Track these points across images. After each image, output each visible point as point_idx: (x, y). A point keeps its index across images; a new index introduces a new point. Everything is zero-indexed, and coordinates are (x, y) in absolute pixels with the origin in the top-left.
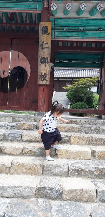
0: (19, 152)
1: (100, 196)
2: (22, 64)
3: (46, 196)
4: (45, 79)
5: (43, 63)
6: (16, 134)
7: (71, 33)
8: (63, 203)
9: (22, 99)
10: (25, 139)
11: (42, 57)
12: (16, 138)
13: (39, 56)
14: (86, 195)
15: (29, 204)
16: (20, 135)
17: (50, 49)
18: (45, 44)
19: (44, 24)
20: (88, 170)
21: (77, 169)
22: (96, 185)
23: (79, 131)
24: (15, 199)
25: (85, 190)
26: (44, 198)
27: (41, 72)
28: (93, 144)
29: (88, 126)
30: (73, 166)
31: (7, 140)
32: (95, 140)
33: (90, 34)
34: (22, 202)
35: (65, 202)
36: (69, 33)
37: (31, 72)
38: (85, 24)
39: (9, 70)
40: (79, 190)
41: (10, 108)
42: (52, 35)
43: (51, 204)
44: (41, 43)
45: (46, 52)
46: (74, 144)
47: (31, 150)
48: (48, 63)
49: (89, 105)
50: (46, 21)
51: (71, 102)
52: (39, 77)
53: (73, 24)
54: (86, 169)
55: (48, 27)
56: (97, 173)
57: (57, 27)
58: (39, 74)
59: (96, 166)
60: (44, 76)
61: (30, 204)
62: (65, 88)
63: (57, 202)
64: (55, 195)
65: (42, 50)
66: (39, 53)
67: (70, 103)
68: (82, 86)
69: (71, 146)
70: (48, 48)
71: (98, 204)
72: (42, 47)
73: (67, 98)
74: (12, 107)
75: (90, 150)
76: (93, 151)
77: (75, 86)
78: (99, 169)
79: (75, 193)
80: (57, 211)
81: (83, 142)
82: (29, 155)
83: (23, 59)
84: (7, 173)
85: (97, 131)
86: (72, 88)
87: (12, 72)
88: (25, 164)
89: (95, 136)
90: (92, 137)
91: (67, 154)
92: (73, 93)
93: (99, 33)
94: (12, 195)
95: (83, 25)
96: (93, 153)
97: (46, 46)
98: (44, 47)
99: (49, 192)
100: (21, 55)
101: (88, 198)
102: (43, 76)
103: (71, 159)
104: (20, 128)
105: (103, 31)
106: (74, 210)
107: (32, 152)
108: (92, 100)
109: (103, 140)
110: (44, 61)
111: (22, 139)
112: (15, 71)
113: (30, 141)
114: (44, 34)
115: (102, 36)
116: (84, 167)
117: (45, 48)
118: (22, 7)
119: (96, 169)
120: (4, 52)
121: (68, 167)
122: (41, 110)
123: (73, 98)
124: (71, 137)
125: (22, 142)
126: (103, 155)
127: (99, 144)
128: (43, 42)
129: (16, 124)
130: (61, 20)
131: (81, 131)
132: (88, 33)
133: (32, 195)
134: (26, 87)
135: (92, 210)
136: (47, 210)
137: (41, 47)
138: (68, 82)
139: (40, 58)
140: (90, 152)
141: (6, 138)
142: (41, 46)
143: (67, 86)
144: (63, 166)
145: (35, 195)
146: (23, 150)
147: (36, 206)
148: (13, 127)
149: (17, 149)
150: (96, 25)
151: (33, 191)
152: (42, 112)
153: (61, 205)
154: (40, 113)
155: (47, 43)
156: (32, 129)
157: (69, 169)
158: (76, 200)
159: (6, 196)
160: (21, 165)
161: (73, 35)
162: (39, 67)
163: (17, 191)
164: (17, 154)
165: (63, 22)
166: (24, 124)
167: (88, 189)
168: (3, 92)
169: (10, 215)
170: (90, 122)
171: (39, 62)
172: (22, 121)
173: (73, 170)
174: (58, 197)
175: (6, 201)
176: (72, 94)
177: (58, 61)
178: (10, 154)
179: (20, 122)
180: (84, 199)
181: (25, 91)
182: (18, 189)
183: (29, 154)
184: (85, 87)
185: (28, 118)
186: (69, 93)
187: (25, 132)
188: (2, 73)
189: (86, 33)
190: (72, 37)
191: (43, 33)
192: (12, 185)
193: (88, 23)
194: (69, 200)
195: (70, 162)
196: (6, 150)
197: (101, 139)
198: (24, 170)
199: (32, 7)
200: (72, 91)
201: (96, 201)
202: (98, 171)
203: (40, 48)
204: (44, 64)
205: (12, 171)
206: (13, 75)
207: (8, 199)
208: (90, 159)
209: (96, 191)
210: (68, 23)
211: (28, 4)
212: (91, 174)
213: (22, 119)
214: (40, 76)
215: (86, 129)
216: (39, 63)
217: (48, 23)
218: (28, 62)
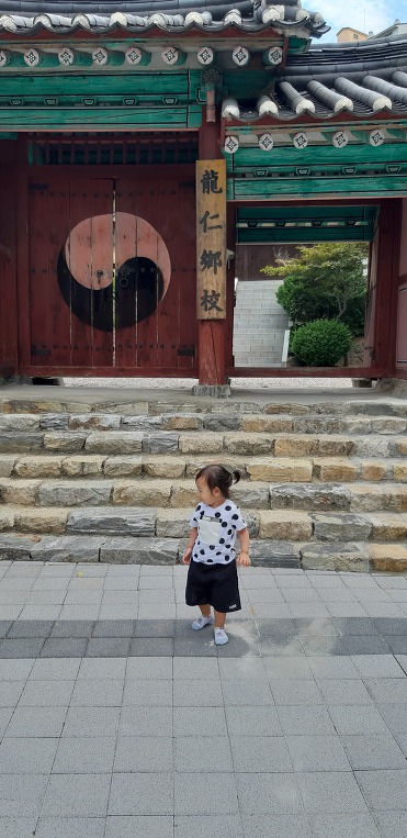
0: (180, 472)
1: (317, 532)
2: (147, 251)
4: (214, 305)
5: (207, 264)
6: (165, 439)
7: (274, 185)
9: (151, 347)
10: (185, 450)
11: (205, 251)
12: (168, 447)
13: (198, 250)
14: (296, 530)
16: (175, 441)
17: (224, 229)
18: (212, 218)
19: (208, 167)
20: (302, 497)
21: (284, 496)
22: (314, 518)
23: (293, 428)
25: (294, 524)
27: (205, 288)
28: (320, 454)
29: (314, 416)
30: (277, 492)
31: (150, 453)
32: (323, 447)
33: (323, 184)
35: (263, 541)
36: (271, 184)
37: (173, 270)
38: (311, 159)
39: (114, 268)
40: (284, 523)
42: (227, 192)
44: (202, 217)
45: (215, 237)
46: (282, 454)
48: (220, 265)
50: (212, 159)
51: (293, 320)
52: (199, 301)
53: (280, 158)
54: (300, 496)
55: (217, 173)
56: (319, 502)
57: (239, 170)
58: (200, 294)
59: (319, 491)
60: (212, 299)
62: (269, 269)
65: (205, 232)
66: (198, 241)
67: (291, 324)
68: (328, 264)
69: (276, 459)
70: (219, 227)
71: (314, 543)
72: (205, 225)
73: (280, 306)
74: (128, 367)
75: (312, 465)
76: (317, 466)
78: (322, 495)
79: (279, 528)
81: (299, 451)
83: (148, 236)
84: (164, 507)
85: (333, 428)
86: (297, 272)
87: (122, 273)
89: (325, 438)
90: (319, 441)
91: (268, 473)
92: (301, 286)
93: (348, 180)
96: (316, 470)
97: (214, 222)
98: (209, 225)
100: (144, 225)
101: (300, 535)
102: (209, 299)
103: (275, 481)
104: (171, 427)
105: (356, 174)
106: (276, 547)
109: (340, 446)
110: (210, 259)
111: (180, 448)
112: (130, 270)
113: (196, 453)
114: (208, 193)
115: (355, 187)
116: (296, 493)
117: (212, 228)
118: (151, 121)
119: (317, 496)
120: (96, 219)
121: (268, 494)
122: (208, 381)
123: (302, 307)
124: (276, 442)
125: (182, 455)
126: (334, 474)
127: (331, 455)
128: (207, 213)
129: (162, 419)
130: (249, 151)
131: (298, 429)
132: (318, 182)
134: (162, 313)
135: (303, 548)
137: (203, 225)
138: (283, 251)
139: (201, 254)
140: (311, 468)
141: (148, 448)
142: (201, 223)
143: (276, 265)
144: (259, 493)
146: (186, 469)
148: (156, 426)
150: (339, 158)
152: (210, 384)
154: (207, 388)
155: (217, 216)
157: (270, 496)
158: (281, 539)
161: (280, 189)
162: (198, 276)
164: (177, 476)
165: (256, 156)
166: (176, 418)
167: (298, 521)
168: (101, 329)
171: (198, 265)
172: (169, 411)
173: (277, 498)
176: (298, 290)
177: (245, 225)
179: (169, 415)
180: (293, 537)
181: (158, 323)
184: (338, 267)
187: (184, 437)
188: (95, 278)
189: (314, 181)
191: (206, 190)
193: (318, 156)
194: (269, 538)
195: (272, 486)
196: (156, 470)
199: (176, 119)
200: (296, 282)
201: (311, 538)
202: (321, 498)
203: (199, 227)
204: (212, 268)
205: (173, 502)
206: (124, 282)
207: (176, 539)
208: (309, 481)
209: (312, 525)
210: (268, 157)
211: (163, 112)
212: (308, 503)
213: (170, 407)
214: (202, 298)
215: (309, 424)
216: (200, 266)
217: (217, 161)
218: (162, 244)
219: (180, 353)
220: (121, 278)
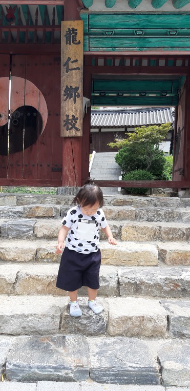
0: (30, 256)
1: (173, 326)
2: (32, 102)
3: (79, 330)
4: (73, 126)
5: (69, 96)
6: (23, 225)
7: (119, 41)
8: (109, 340)
9: (34, 166)
10: (40, 235)
11: (67, 86)
12: (24, 232)
13: (62, 85)
14: (150, 326)
15: (49, 344)
16: (31, 226)
17: (82, 71)
18: (72, 62)
19: (70, 25)
20: (152, 283)
21: (133, 282)
22: (167, 309)
23: (136, 217)
24: (24, 337)
25: (147, 318)
26: (75, 333)
27: (67, 113)
28: (161, 239)
29: (153, 208)
30: (126, 277)
31: (7, 238)
32: (165, 233)
33: (154, 41)
34: (36, 341)
35: (113, 339)
36: (116, 41)
37: (49, 115)
38: (145, 24)
39: (9, 113)
40: (136, 317)
41: (13, 181)
42: (84, 45)
43: (89, 342)
44: (65, 61)
45: (75, 76)
46: (128, 239)
47: (51, 251)
48: (78, 96)
49: (157, 175)
50: (73, 20)
52: (63, 123)
53: (123, 23)
54: (149, 282)
55: (76, 30)
56: (169, 289)
57: (93, 31)
58: (63, 118)
59: (168, 276)
60: (72, 122)
61: (51, 344)
63: (99, 340)
64: (95, 327)
65: (67, 72)
66: (62, 79)
67: (122, 173)
68: (143, 140)
69: (123, 243)
70: (78, 68)
71: (170, 340)
72: (68, 67)
73: (117, 164)
74: (17, 179)
75: (157, 249)
76: (162, 250)
77: (130, 141)
78: (172, 281)
79: (130, 323)
80: (98, 354)
81: (143, 236)
82: (48, 262)
83: (33, 92)
84: (8, 294)
85: (170, 217)
86: (126, 145)
87: (14, 116)
88: (42, 277)
89: (165, 225)
90: (160, 227)
91: (116, 257)
92: (127, 153)
93: (171, 39)
94: (20, 330)
95: (142, 26)
96: (162, 254)
97: (74, 65)
98: (70, 67)
99: (85, 322)
100: (30, 85)
101: (154, 331)
102: (70, 121)
103: (123, 266)
104: (32, 215)
105: (177, 35)
106: (128, 352)
107: (54, 256)
108: (162, 166)
109: (180, 231)
110: (71, 92)
111: (35, 233)
112: (20, 114)
113: (49, 238)
114: (70, 44)
115: (177, 44)
116: (145, 279)
117: (72, 69)
119: (167, 282)
121: (117, 279)
122: (68, 184)
123: (128, 164)
124: (123, 228)
125: (36, 239)
127: (172, 240)
128: (69, 59)
129: (24, 208)
130: (102, 17)
131: (141, 218)
132: (150, 40)
133: (54, 329)
134: (41, 143)
135: (159, 351)
136: (80, 353)
137: (66, 67)
138: (119, 135)
139: (64, 89)
140: (156, 252)
141: (5, 233)
142: (64, 66)
144: (107, 278)
145: (60, 328)
146: (37, 253)
147: (62, 348)
148: (19, 214)
149: (26, 252)
150: (164, 24)
151: (55, 322)
152: (70, 186)
153: (105, 344)
154: (67, 189)
155: (76, 61)
156: (52, 217)
157: (119, 282)
159: (8, 332)
160: (33, 279)
161: (122, 44)
162: (62, 104)
163: (28, 322)
164: (27, 260)
165: (106, 21)
166: (37, 207)
167: (152, 314)
169: (15, 363)
170: (156, 201)
171: (62, 96)
172: (34, 203)
173: (126, 284)
174: (100, 330)
175: (8, 341)
176: (126, 155)
177: (98, 95)
178: (14, 261)
179: (31, 206)
180: (146, 333)
181: (39, 150)
182: (28, 319)
183: (47, 259)
184: (148, 142)
185: (46, 198)
186: (120, 153)
187: (40, 223)
189: (147, 39)
190: (121, 47)
191: (68, 42)
192: (19, 313)
193: (150, 22)
194: (119, 335)
195: (121, 271)
196: (7, 254)
197: (175, 229)
198: (39, 288)
200: (125, 151)
201: (167, 335)
202: (171, 284)
203: (63, 69)
204: (72, 99)
205: (18, 289)
206: (15, 122)
207: (12, 337)
208: (156, 266)
209: (166, 319)
210: (114, 22)
212: (157, 289)
213: (35, 200)
214: (64, 121)
215: (149, 213)
217: (76, 22)
218: (42, 97)
219: (53, 170)
220: (14, 119)
